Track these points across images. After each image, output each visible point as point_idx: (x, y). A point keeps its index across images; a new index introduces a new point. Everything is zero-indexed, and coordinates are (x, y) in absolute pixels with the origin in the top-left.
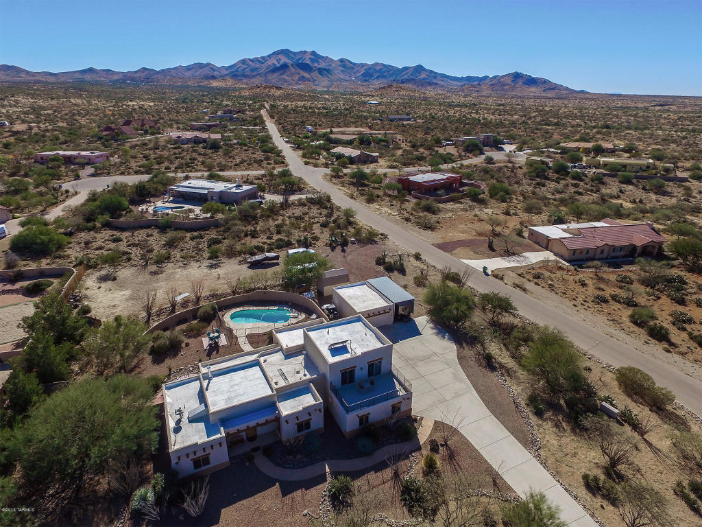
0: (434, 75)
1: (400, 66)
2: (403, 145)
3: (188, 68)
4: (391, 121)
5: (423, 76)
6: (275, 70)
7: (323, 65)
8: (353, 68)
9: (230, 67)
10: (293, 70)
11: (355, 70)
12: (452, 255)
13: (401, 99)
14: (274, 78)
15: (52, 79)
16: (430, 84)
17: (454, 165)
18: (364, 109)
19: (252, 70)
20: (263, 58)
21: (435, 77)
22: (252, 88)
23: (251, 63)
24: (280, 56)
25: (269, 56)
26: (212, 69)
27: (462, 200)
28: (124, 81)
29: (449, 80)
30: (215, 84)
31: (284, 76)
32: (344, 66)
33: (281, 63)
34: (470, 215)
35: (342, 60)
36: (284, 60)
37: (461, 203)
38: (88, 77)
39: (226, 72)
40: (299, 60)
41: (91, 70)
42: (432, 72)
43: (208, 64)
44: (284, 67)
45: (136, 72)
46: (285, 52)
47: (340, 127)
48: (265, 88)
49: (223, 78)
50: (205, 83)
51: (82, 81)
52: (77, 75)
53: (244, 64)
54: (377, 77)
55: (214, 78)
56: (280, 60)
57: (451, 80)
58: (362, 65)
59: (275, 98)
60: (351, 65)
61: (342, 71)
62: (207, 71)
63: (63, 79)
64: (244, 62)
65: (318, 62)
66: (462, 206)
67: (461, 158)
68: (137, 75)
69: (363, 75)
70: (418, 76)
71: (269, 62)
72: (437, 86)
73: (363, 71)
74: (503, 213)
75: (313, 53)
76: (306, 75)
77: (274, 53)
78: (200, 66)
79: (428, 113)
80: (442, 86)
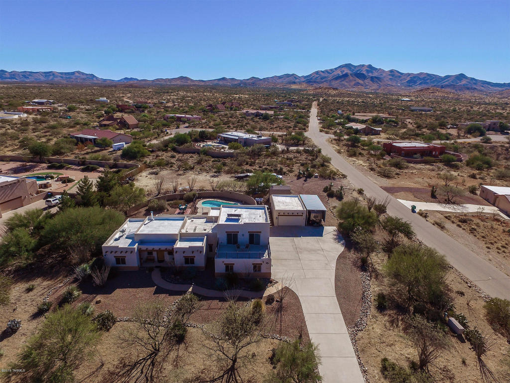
0: (474, 81)
1: (443, 75)
2: (410, 126)
3: (280, 77)
4: (412, 111)
5: (464, 82)
6: (337, 78)
7: (375, 74)
8: (400, 77)
9: (307, 76)
10: (351, 78)
11: (402, 78)
12: (392, 195)
13: (435, 98)
14: (335, 84)
15: (203, 84)
16: (468, 89)
17: (448, 142)
18: (395, 104)
19: (322, 79)
20: (331, 70)
21: (475, 84)
22: (316, 89)
23: (322, 74)
24: (343, 69)
25: (336, 69)
26: (295, 77)
27: (435, 164)
28: (240, 84)
29: (489, 86)
30: (294, 87)
31: (343, 82)
32: (393, 76)
33: (344, 73)
34: (433, 174)
35: (392, 71)
36: (346, 71)
37: (433, 165)
38: (221, 83)
39: (303, 80)
40: (358, 71)
41: (224, 79)
42: (473, 79)
43: (293, 74)
44: (346, 75)
45: (248, 80)
46: (348, 66)
47: (365, 113)
48: (325, 89)
49: (300, 83)
50: (288, 86)
51: (217, 85)
52: (216, 82)
53: (317, 74)
54: (419, 84)
55: (294, 83)
56: (343, 71)
57: (492, 86)
58: (409, 74)
59: (329, 95)
60: (399, 74)
61: (390, 79)
62: (291, 78)
63: (208, 84)
64: (317, 73)
65: (372, 72)
66: (431, 167)
67: (459, 137)
68: (248, 81)
69: (407, 82)
70: (459, 82)
71: (335, 73)
72: (476, 91)
73: (408, 79)
74: (469, 176)
75: (370, 66)
76: (361, 82)
77: (340, 67)
78: (288, 76)
79: (452, 108)
80: (481, 91)
